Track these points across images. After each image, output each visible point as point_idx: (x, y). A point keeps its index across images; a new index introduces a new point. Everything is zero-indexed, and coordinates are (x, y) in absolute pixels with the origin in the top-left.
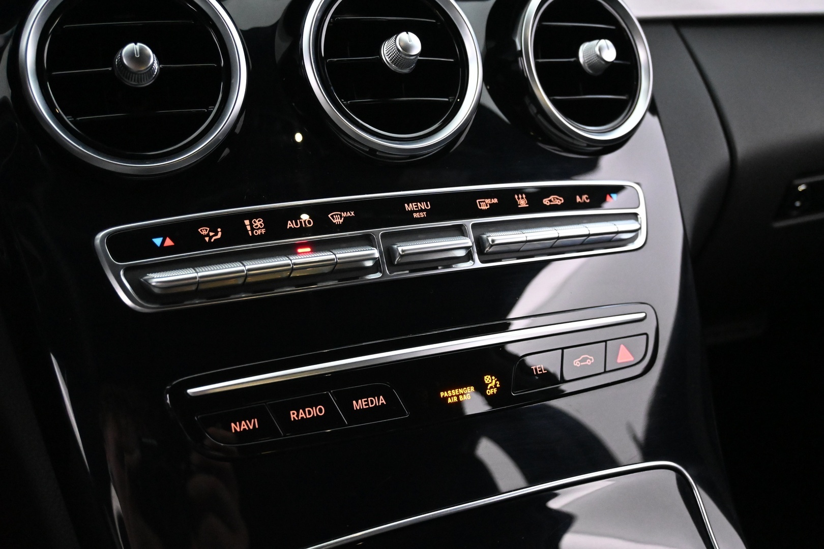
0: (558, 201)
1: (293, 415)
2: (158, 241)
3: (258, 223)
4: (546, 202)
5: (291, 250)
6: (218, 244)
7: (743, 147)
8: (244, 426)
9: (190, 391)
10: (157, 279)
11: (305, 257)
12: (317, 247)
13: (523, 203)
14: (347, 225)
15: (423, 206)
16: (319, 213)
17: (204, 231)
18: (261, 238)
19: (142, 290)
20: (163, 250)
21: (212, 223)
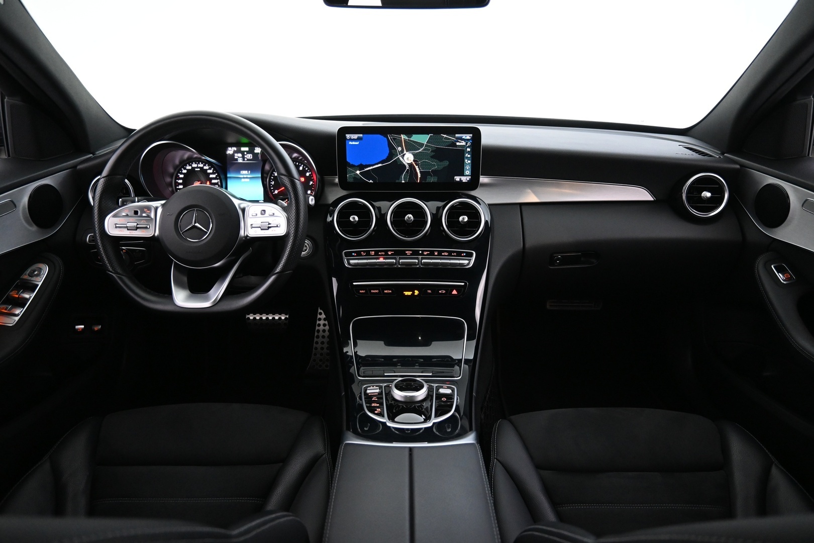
0: (446, 254)
1: (372, 291)
2: (353, 254)
3: (373, 252)
4: (443, 254)
5: (378, 259)
6: (364, 256)
7: (528, 245)
8: (362, 291)
9: (354, 284)
10: (352, 262)
11: (381, 260)
12: (384, 259)
13: (436, 254)
14: (392, 255)
15: (410, 252)
16: (386, 252)
17: (362, 253)
18: (373, 256)
19: (349, 264)
20: (354, 256)
21: (364, 251)
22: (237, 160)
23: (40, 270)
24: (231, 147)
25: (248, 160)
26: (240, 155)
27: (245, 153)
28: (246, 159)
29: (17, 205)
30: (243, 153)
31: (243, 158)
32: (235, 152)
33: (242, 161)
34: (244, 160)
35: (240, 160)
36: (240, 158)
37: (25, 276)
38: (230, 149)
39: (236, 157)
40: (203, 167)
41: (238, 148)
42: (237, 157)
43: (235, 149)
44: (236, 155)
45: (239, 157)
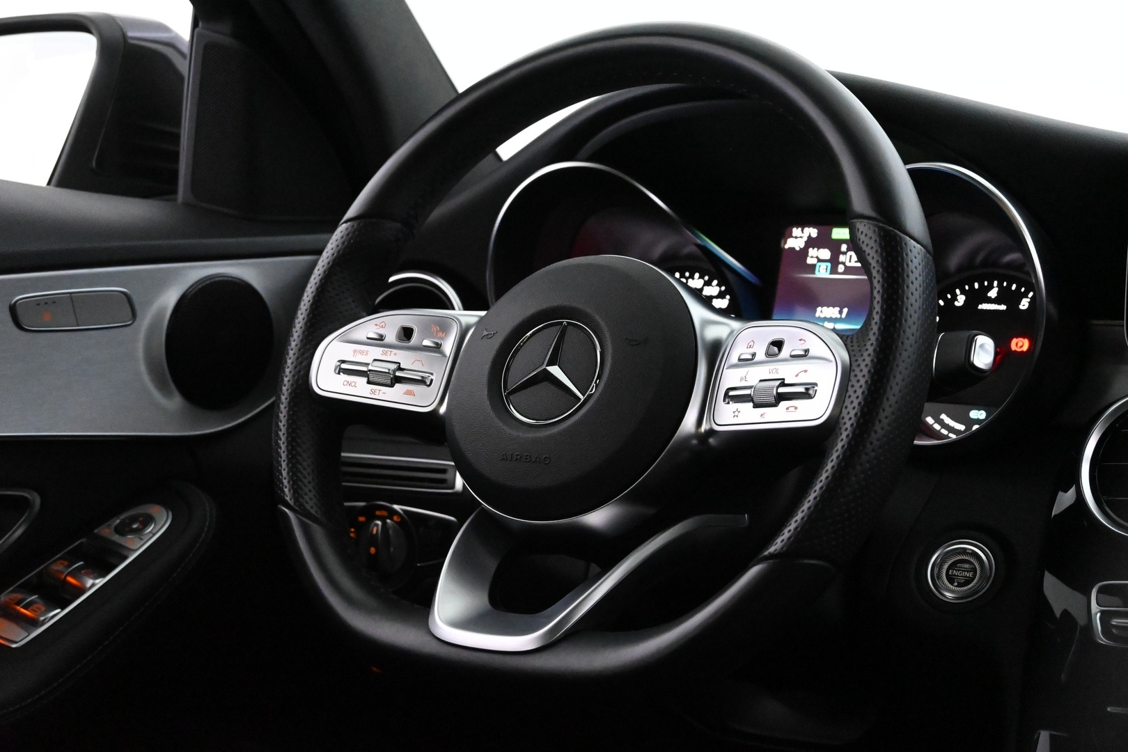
22: (812, 268)
23: (148, 520)
24: (803, 224)
25: (848, 270)
26: (825, 254)
27: (844, 247)
28: (841, 268)
29: (139, 313)
30: (835, 246)
31: (834, 261)
32: (811, 243)
33: (827, 275)
34: (834, 270)
35: (823, 272)
36: (823, 265)
37: (106, 531)
38: (796, 231)
39: (810, 261)
40: (701, 290)
41: (824, 228)
42: (814, 261)
43: (813, 232)
44: (812, 252)
45: (819, 260)
